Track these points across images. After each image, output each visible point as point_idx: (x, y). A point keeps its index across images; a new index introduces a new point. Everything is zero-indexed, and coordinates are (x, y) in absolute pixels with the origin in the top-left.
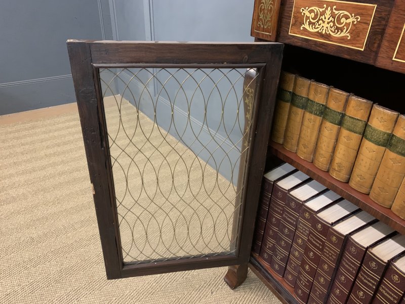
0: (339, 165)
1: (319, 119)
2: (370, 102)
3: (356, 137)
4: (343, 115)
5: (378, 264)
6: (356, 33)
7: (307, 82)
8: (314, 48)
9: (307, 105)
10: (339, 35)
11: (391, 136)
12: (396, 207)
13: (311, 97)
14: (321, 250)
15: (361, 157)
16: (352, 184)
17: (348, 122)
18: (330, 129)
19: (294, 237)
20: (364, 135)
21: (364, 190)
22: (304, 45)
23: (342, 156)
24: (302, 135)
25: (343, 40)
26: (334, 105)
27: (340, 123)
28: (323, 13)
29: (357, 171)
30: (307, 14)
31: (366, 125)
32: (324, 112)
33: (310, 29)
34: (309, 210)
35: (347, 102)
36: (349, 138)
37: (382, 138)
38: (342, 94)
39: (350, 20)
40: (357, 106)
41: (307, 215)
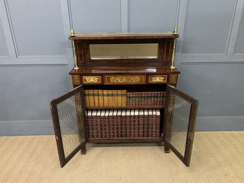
0: (101, 103)
1: (93, 97)
2: (107, 90)
3: (102, 97)
4: (98, 94)
5: (116, 116)
6: (98, 80)
7: (87, 90)
8: (91, 84)
9: (89, 95)
10: (95, 81)
11: (108, 94)
12: (113, 105)
13: (90, 93)
14: (105, 122)
15: (104, 100)
16: (105, 106)
17: (99, 95)
18: (96, 98)
19: (97, 125)
20: (103, 96)
21: (107, 105)
22: (88, 84)
23: (101, 101)
24: (90, 101)
25: (96, 82)
26: (95, 93)
27: (98, 96)
28: (91, 78)
29: (105, 103)
30: (87, 79)
31: (103, 94)
32: (94, 95)
33: (89, 81)
34: (98, 116)
35: (98, 92)
36: (101, 98)
37: (107, 95)
38: (96, 90)
39: (97, 79)
40: (100, 92)
41: (98, 118)
